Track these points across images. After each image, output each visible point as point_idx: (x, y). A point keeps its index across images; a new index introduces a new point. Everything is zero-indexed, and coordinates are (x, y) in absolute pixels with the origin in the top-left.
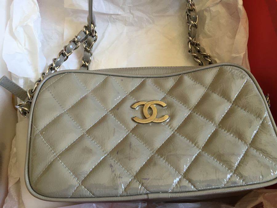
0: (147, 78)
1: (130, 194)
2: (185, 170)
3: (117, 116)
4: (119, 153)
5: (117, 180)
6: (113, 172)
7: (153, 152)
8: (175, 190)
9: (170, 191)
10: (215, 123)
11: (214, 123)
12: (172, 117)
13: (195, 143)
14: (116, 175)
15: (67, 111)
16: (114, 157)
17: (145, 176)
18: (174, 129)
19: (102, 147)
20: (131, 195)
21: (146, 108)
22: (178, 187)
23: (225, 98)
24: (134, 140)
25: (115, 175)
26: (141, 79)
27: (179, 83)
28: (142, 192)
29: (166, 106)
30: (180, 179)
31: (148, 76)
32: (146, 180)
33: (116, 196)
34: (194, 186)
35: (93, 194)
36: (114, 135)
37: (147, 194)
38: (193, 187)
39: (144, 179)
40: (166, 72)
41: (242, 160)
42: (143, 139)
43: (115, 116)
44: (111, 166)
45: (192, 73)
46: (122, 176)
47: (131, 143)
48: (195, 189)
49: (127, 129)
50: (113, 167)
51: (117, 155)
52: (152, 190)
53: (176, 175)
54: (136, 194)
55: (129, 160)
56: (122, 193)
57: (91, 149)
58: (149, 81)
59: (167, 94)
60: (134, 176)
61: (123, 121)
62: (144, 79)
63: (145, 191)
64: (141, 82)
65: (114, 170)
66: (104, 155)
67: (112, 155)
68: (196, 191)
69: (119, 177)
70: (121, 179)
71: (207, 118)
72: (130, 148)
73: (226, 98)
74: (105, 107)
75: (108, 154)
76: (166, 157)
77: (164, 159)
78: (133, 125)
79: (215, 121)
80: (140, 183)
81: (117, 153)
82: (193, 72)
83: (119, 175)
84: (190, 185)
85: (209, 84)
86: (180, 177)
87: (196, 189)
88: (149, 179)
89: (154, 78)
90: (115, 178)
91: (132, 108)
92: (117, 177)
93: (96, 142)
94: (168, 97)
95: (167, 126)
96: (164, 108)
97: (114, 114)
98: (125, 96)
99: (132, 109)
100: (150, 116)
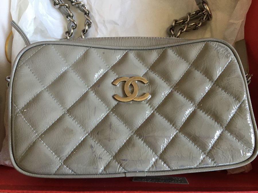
0: (130, 50)
1: (109, 172)
2: (161, 152)
3: (98, 93)
4: (99, 134)
5: (97, 160)
6: (93, 153)
7: (132, 133)
8: (151, 170)
9: (146, 171)
10: (194, 103)
11: (193, 103)
12: (153, 94)
13: (173, 123)
14: (97, 156)
15: (47, 88)
16: (94, 137)
17: (124, 157)
18: (154, 108)
19: (83, 127)
20: (110, 174)
22: (153, 167)
23: (207, 77)
24: (114, 120)
25: (96, 156)
26: (123, 51)
27: (163, 57)
28: (120, 172)
29: (148, 83)
30: (156, 160)
31: (131, 48)
32: (125, 161)
33: (97, 174)
34: (169, 167)
36: (95, 115)
37: (125, 173)
38: (167, 167)
39: (123, 160)
40: (149, 43)
41: (216, 143)
42: (123, 119)
43: (96, 93)
44: (92, 147)
45: (177, 47)
46: (102, 157)
47: (112, 124)
48: (169, 169)
49: (107, 107)
50: (93, 148)
51: (97, 135)
52: (129, 170)
53: (152, 156)
54: (115, 173)
55: (109, 141)
56: (102, 172)
57: (72, 130)
58: (132, 56)
59: (149, 69)
60: (113, 157)
61: (103, 99)
62: (127, 51)
63: (123, 171)
64: (123, 54)
65: (94, 151)
66: (85, 135)
67: (92, 135)
68: (170, 171)
69: (99, 158)
70: (100, 160)
71: (187, 98)
72: (111, 128)
74: (86, 83)
75: (89, 134)
76: (144, 138)
77: (142, 140)
78: (114, 103)
79: (195, 101)
80: (118, 163)
81: (98, 134)
82: (177, 46)
83: (100, 155)
84: (165, 165)
85: (193, 61)
86: (157, 158)
87: (170, 169)
88: (127, 160)
89: (137, 51)
90: (95, 158)
91: (114, 85)
92: (97, 158)
93: (77, 121)
94: (150, 72)
95: (148, 104)
96: (145, 85)
97: (96, 91)
98: (107, 71)
99: (114, 86)
100: (131, 94)
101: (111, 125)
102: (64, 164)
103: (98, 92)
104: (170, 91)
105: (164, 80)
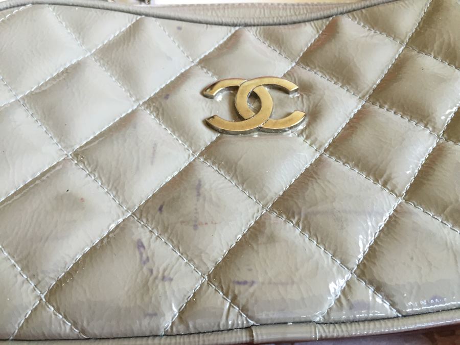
0: (246, 25)
1: (195, 328)
2: (361, 256)
3: (163, 114)
4: (163, 209)
5: (157, 286)
6: (144, 263)
7: (263, 208)
8: (334, 317)
9: (317, 319)
10: (434, 128)
11: (431, 129)
12: (314, 115)
13: (382, 179)
14: (155, 272)
15: (23, 98)
16: (150, 219)
17: (243, 275)
18: (320, 146)
19: (117, 193)
20: (199, 333)
21: (242, 94)
22: (341, 304)
23: (455, 65)
24: (210, 175)
25: (151, 271)
26: (229, 28)
27: (331, 31)
28: (233, 324)
29: (296, 91)
30: (348, 283)
31: (248, 21)
32: (246, 286)
33: (155, 336)
34: (393, 305)
35: (83, 331)
36: (152, 163)
37: (249, 328)
38: (387, 305)
39: (239, 283)
40: (292, 12)
42: (236, 171)
43: (158, 114)
44: (140, 245)
45: (363, 10)
46: (171, 276)
47: (202, 183)
48: (394, 313)
49: (190, 146)
50: (144, 247)
51: (158, 213)
52: (263, 316)
53: (335, 269)
54: (216, 328)
55: (195, 227)
56: (172, 327)
57: (82, 199)
58: (251, 36)
59: (297, 63)
60: (209, 276)
61: (178, 126)
62: (237, 28)
63: (242, 321)
65: (148, 259)
66: (120, 214)
67: (144, 215)
68: (398, 317)
69: (163, 278)
70: (166, 283)
71: (411, 117)
72: (199, 195)
73: (457, 65)
74: (132, 93)
75: (134, 214)
76: (302, 220)
77: (298, 224)
78: (209, 136)
79: (435, 123)
80: (226, 294)
81: (160, 209)
82: (364, 8)
83: (164, 271)
84: (379, 300)
85: (410, 34)
86: (348, 276)
87: (398, 311)
88: (253, 283)
89: (262, 27)
90: (151, 279)
91: (206, 96)
92: (156, 278)
93: (100, 178)
94: (301, 69)
95: (302, 139)
96: (291, 96)
97: (157, 108)
98: (188, 68)
99: (207, 99)
100: (254, 114)
101: (199, 186)
102: (49, 301)
103: (163, 110)
104: (360, 107)
105: (340, 84)
